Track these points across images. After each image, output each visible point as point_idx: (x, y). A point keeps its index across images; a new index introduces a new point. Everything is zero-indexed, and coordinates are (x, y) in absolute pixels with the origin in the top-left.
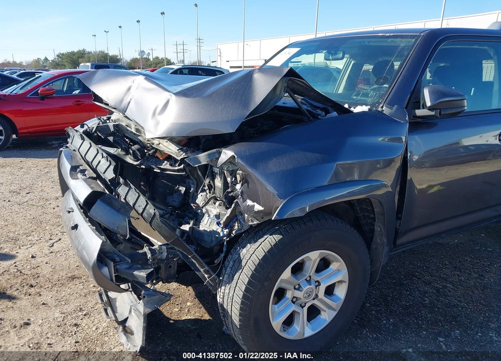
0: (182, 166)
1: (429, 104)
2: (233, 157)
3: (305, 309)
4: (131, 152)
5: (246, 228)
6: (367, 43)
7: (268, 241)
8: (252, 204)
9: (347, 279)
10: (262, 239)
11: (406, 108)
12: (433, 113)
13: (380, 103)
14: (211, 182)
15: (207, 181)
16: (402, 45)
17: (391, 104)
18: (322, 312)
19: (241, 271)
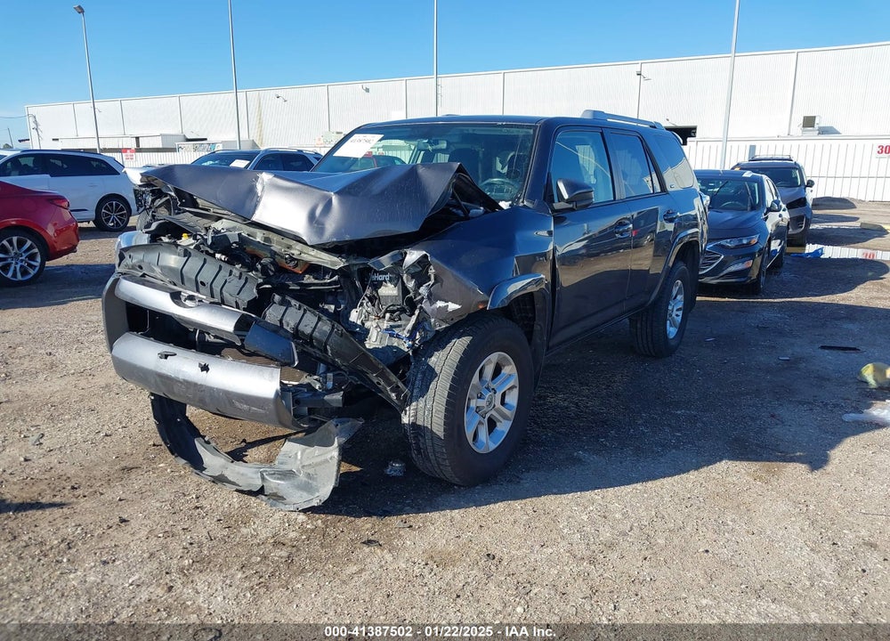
0: (336, 278)
1: (566, 196)
2: (425, 256)
3: (486, 419)
4: (259, 267)
5: (430, 335)
6: (471, 132)
7: (458, 346)
8: (446, 304)
9: (518, 386)
10: (451, 344)
11: (544, 199)
12: (571, 206)
13: (519, 198)
14: (374, 293)
15: (368, 292)
16: (521, 134)
17: (531, 197)
18: (498, 424)
19: (437, 379)
